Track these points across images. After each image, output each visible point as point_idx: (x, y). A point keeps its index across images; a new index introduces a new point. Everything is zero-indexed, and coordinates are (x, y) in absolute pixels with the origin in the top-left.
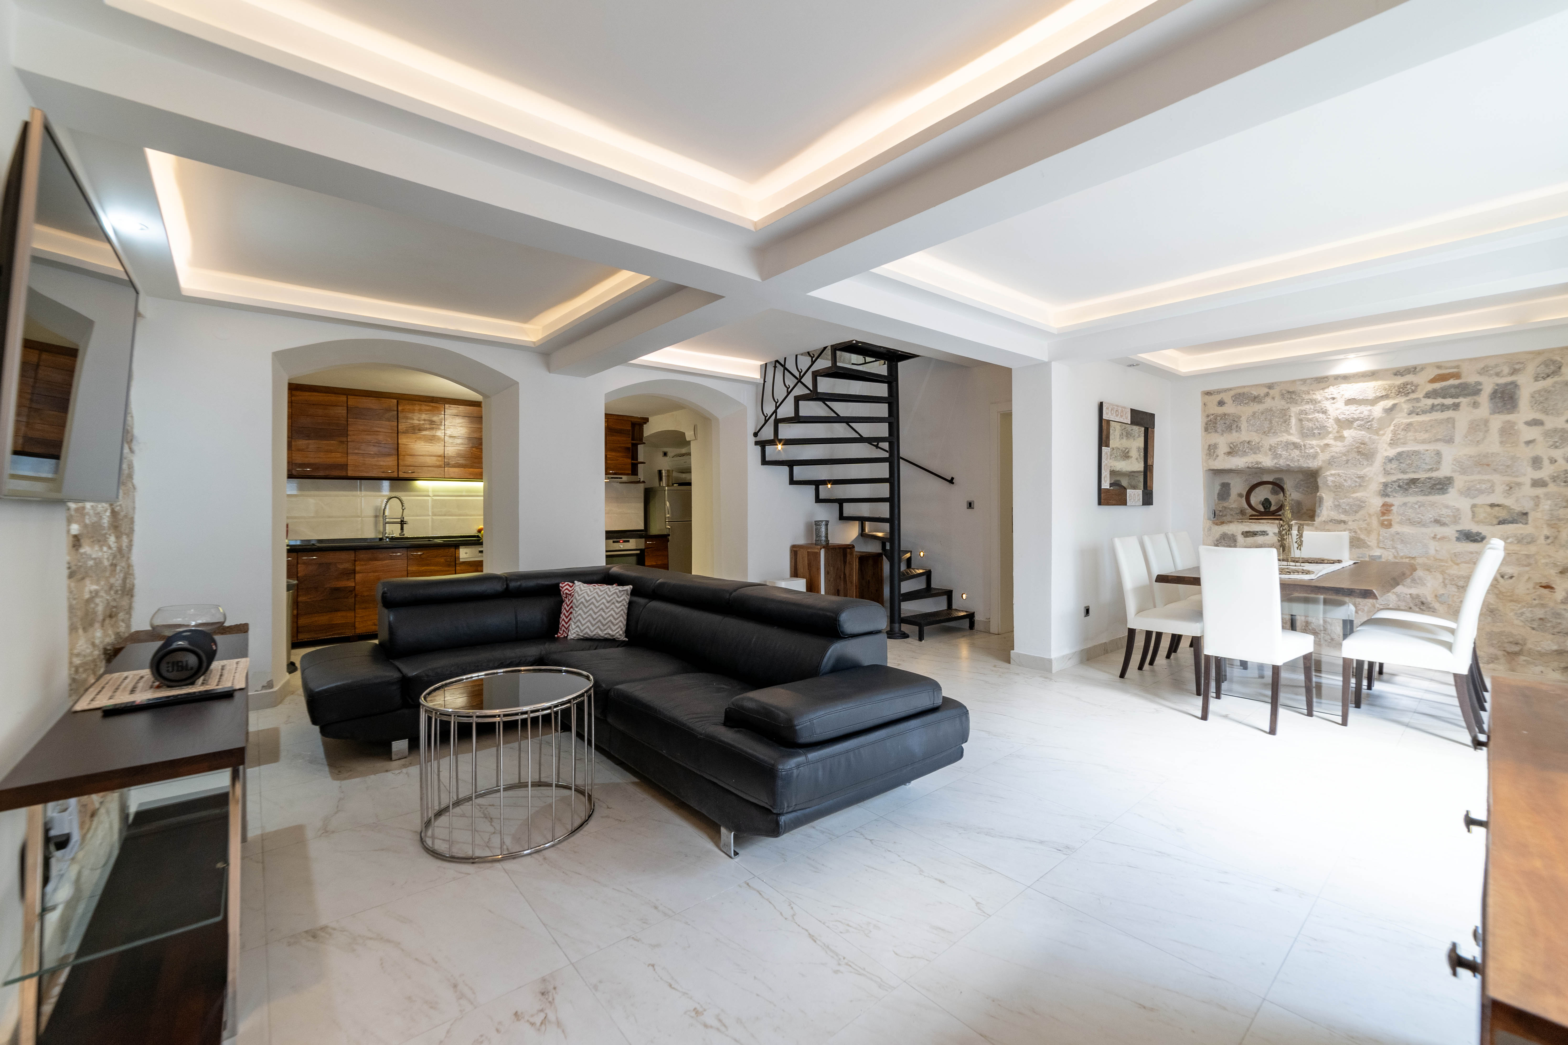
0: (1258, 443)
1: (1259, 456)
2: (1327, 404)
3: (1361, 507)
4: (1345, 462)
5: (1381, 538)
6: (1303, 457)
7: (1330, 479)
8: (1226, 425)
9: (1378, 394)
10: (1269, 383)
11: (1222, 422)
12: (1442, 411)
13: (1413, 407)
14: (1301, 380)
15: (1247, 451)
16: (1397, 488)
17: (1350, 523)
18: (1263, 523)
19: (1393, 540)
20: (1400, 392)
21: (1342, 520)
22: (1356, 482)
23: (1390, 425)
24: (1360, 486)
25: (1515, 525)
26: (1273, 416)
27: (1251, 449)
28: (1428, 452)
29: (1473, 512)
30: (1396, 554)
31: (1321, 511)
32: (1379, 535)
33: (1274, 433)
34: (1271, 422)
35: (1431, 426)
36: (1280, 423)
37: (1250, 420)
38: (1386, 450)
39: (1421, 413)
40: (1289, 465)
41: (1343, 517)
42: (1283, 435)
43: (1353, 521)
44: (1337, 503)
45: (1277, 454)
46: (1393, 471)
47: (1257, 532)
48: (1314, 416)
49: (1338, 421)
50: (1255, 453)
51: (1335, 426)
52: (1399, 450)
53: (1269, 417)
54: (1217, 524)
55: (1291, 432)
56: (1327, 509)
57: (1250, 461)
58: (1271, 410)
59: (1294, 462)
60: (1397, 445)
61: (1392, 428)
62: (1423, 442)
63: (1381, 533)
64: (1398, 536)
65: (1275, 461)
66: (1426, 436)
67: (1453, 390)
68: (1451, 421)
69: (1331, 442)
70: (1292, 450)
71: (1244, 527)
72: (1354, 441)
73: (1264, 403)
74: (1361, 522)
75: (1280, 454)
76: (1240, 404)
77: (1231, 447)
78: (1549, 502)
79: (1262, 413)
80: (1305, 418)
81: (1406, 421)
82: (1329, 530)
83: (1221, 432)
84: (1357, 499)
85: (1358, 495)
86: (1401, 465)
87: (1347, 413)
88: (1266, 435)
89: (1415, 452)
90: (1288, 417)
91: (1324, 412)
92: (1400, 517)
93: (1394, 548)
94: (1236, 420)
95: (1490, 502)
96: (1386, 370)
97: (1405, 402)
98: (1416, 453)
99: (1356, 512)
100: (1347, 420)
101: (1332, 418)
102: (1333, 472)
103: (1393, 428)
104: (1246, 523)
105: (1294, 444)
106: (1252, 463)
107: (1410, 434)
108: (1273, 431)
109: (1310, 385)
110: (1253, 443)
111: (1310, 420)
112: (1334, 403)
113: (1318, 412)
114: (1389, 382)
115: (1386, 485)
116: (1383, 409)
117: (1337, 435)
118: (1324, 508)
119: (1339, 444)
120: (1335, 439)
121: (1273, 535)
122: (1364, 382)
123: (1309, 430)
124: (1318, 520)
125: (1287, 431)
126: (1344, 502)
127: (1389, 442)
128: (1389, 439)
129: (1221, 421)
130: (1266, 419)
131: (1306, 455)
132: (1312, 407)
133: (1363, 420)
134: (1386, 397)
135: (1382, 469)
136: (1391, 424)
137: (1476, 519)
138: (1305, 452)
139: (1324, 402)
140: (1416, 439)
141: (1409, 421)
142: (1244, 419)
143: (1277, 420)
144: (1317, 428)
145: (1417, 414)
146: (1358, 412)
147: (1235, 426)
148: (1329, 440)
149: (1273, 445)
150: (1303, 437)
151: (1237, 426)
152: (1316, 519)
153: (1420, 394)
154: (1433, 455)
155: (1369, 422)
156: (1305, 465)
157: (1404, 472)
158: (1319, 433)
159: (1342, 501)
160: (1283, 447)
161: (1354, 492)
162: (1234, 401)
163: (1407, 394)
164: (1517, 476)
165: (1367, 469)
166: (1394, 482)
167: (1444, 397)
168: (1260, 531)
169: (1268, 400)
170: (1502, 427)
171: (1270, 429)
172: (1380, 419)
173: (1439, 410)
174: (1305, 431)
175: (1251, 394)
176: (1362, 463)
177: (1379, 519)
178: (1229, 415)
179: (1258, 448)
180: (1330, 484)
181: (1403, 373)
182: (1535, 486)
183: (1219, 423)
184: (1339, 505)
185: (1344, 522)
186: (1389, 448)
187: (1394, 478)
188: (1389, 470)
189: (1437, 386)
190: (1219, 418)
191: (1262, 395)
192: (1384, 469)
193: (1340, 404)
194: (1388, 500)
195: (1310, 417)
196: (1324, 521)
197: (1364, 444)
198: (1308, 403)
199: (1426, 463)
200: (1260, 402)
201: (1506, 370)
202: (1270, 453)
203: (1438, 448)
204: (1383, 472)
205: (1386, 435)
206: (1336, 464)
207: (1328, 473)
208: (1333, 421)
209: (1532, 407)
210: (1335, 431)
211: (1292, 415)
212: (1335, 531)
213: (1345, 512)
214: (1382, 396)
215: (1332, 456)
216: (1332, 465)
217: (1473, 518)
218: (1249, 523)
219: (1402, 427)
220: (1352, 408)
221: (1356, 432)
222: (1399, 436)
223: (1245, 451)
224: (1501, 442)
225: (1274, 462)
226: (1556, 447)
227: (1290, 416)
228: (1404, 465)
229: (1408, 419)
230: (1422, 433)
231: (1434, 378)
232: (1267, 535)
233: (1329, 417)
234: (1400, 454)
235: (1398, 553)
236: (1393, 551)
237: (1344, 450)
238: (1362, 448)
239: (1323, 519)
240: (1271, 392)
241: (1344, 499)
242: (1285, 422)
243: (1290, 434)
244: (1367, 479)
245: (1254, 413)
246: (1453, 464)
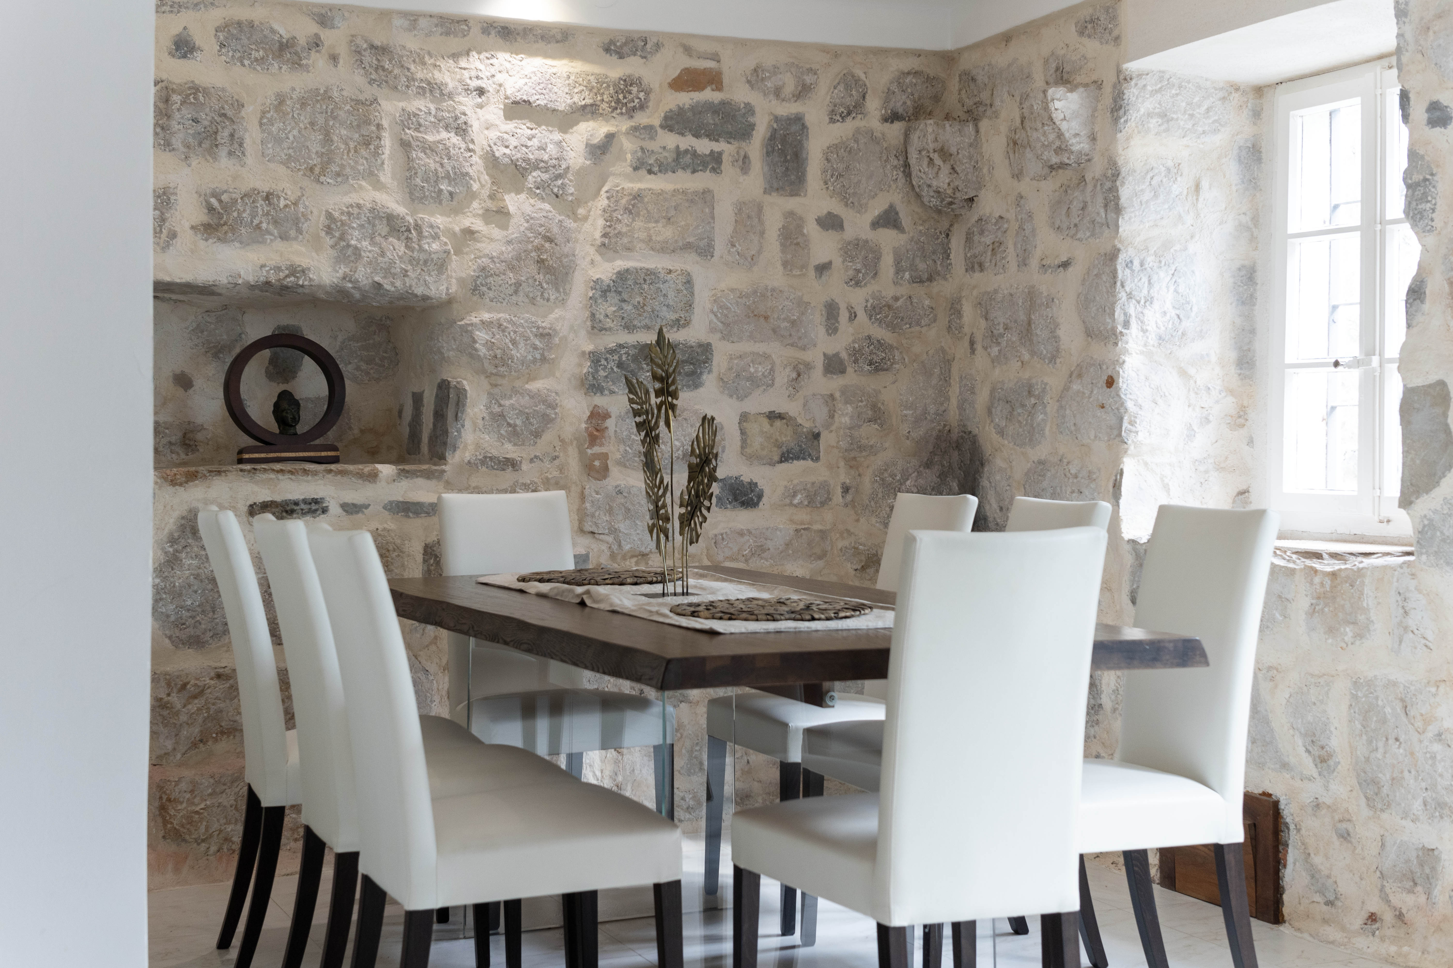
0: (295, 204)
1: (296, 246)
2: (467, 103)
3: (547, 420)
4: (511, 290)
5: (588, 505)
6: (412, 261)
7: (482, 335)
8: (200, 128)
9: (576, 99)
10: (322, 6)
11: (187, 113)
12: (694, 172)
13: (642, 149)
14: (404, 14)
15: (264, 226)
16: (615, 369)
17: (525, 467)
18: (315, 473)
19: (610, 511)
20: (618, 101)
21: (507, 459)
22: (535, 348)
23: (598, 193)
24: (544, 359)
25: (802, 462)
26: (335, 118)
27: (276, 222)
28: (673, 275)
29: (743, 432)
30: (615, 547)
31: (459, 431)
32: (583, 497)
33: (338, 174)
34: (327, 139)
35: (676, 208)
36: (352, 145)
37: (271, 122)
38: (592, 262)
39: (656, 169)
40: (379, 286)
41: (510, 451)
42: (361, 187)
43: (531, 461)
44: (496, 409)
45: (349, 246)
46: (609, 323)
47: (296, 503)
48: (438, 138)
49: (492, 161)
50: (284, 237)
51: (486, 178)
52: (620, 264)
53: (321, 120)
54: (173, 483)
55: (383, 179)
56: (475, 424)
57: (272, 263)
58: (327, 96)
59: (394, 275)
60: (616, 251)
61: (603, 202)
62: (664, 249)
63: (587, 492)
64: (620, 500)
65: (343, 269)
66: (666, 233)
67: (709, 119)
68: (706, 197)
69: (478, 225)
70: (385, 237)
71: (256, 488)
72: (530, 229)
73: (306, 68)
74: (547, 464)
75: (356, 248)
76: (241, 60)
77: (211, 209)
78: (850, 409)
79: (303, 105)
80: (417, 139)
81: (631, 185)
82: (478, 490)
83: (182, 149)
84: (535, 396)
85: (537, 385)
86: (625, 306)
87: (513, 142)
88: (318, 181)
89: (649, 272)
90: (374, 128)
91: (462, 130)
92: (622, 448)
93: (613, 531)
94: (230, 113)
95: (766, 410)
96: (590, 32)
97: (627, 133)
98: (651, 275)
99: (537, 435)
100: (514, 164)
101: (479, 152)
102: (486, 316)
103: (606, 202)
104: (265, 476)
105: (390, 218)
106: (278, 269)
107: (638, 224)
108: (335, 168)
109: (427, 35)
110: (282, 203)
111: (429, 149)
112: (481, 106)
113: (447, 128)
114: (597, 69)
115: (595, 358)
116: (587, 145)
117: (489, 204)
118: (468, 424)
119: (496, 233)
120: (488, 216)
121: (340, 511)
122: (546, 56)
123: (427, 181)
124: (454, 459)
125: (371, 174)
126: (512, 407)
127: (598, 242)
128: (598, 234)
129: (184, 111)
130: (312, 124)
131: (423, 256)
132: (432, 107)
133: (546, 170)
134: (589, 111)
135: (587, 314)
136: (600, 189)
137: (748, 450)
138: (421, 250)
139: (461, 98)
140: (650, 240)
141: (637, 186)
142: (250, 113)
143: (344, 132)
144: (448, 176)
145: (650, 172)
146: (535, 142)
147: (226, 133)
148: (471, 220)
149: (336, 214)
150: (413, 200)
151: (232, 135)
152: (448, 455)
153: (652, 117)
154: (680, 286)
155: (559, 177)
156: (419, 291)
157: (629, 327)
158: (451, 194)
159: (507, 403)
160: (362, 226)
161: (531, 379)
162: (222, 45)
163: (631, 112)
164: (804, 348)
165: (557, 313)
166: (612, 351)
167: (697, 136)
168: (305, 501)
169: (318, 61)
170: (784, 227)
171: (327, 159)
172: (581, 172)
173: (688, 166)
174: (418, 181)
175: (273, 31)
176: (546, 295)
177: (582, 453)
178: (206, 92)
179: (296, 222)
180: (483, 351)
181: (626, 50)
182: (832, 373)
183: (177, 115)
184: (502, 415)
185: (512, 464)
186: (598, 258)
187: (610, 341)
188: (602, 317)
189: (686, 99)
190: (176, 98)
191: (302, 41)
192: (593, 315)
193: (493, 112)
194: (599, 400)
195: (430, 138)
196: (469, 462)
197: (550, 240)
198: (421, 92)
199: (668, 306)
200: (297, 64)
201: (790, 85)
202: (328, 241)
203: (689, 268)
204: (589, 323)
205: (590, 220)
206: (491, 294)
207: (474, 318)
208: (479, 161)
209: (826, 183)
210: (485, 193)
211: (385, 123)
212: (491, 492)
213: (515, 435)
214: (584, 107)
215: (483, 269)
216: (482, 295)
217: (742, 447)
218: (272, 476)
219: (624, 201)
220: (522, 129)
221: (532, 201)
222: (619, 227)
223: (258, 227)
224: (785, 264)
225: (340, 274)
226: (858, 284)
227: (379, 126)
228: (630, 307)
229: (631, 181)
230: (660, 225)
231: (679, 76)
232: (325, 511)
233: (471, 146)
234: (622, 276)
235: (620, 545)
236: (610, 539)
237: (509, 252)
238: (546, 251)
239: (467, 456)
240: (328, 36)
241: (511, 397)
242: (367, 144)
243: (378, 185)
244: (557, 340)
245: (281, 100)
246: (712, 311)
